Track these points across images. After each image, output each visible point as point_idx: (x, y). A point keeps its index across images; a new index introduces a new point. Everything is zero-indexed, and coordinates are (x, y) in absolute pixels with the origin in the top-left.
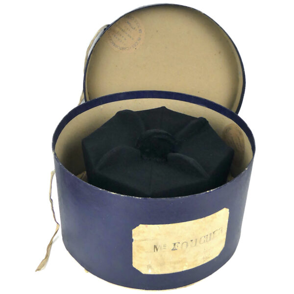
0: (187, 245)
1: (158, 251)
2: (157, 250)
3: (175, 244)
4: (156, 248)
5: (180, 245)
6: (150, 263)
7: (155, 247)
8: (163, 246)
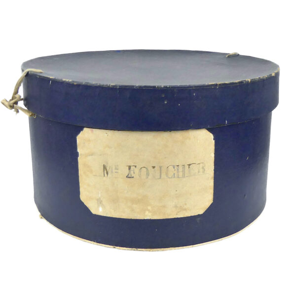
0: (148, 174)
1: (109, 176)
2: (107, 173)
3: (130, 168)
4: (106, 169)
5: (137, 170)
6: (100, 195)
7: (105, 167)
8: (114, 168)
